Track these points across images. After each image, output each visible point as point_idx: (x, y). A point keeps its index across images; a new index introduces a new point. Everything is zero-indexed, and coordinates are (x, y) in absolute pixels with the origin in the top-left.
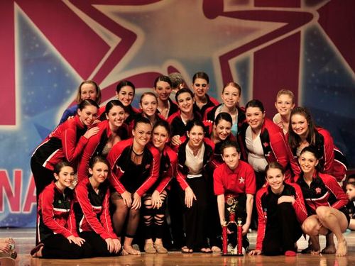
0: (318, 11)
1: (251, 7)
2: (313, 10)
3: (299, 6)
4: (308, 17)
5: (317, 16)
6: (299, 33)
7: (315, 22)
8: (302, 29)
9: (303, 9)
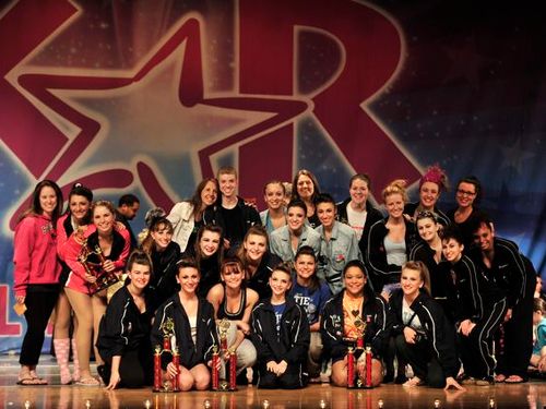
0: (314, 99)
1: (236, 93)
2: (308, 99)
3: (291, 94)
4: (302, 107)
5: (312, 106)
6: (292, 124)
7: (309, 112)
8: (295, 121)
9: (296, 97)
